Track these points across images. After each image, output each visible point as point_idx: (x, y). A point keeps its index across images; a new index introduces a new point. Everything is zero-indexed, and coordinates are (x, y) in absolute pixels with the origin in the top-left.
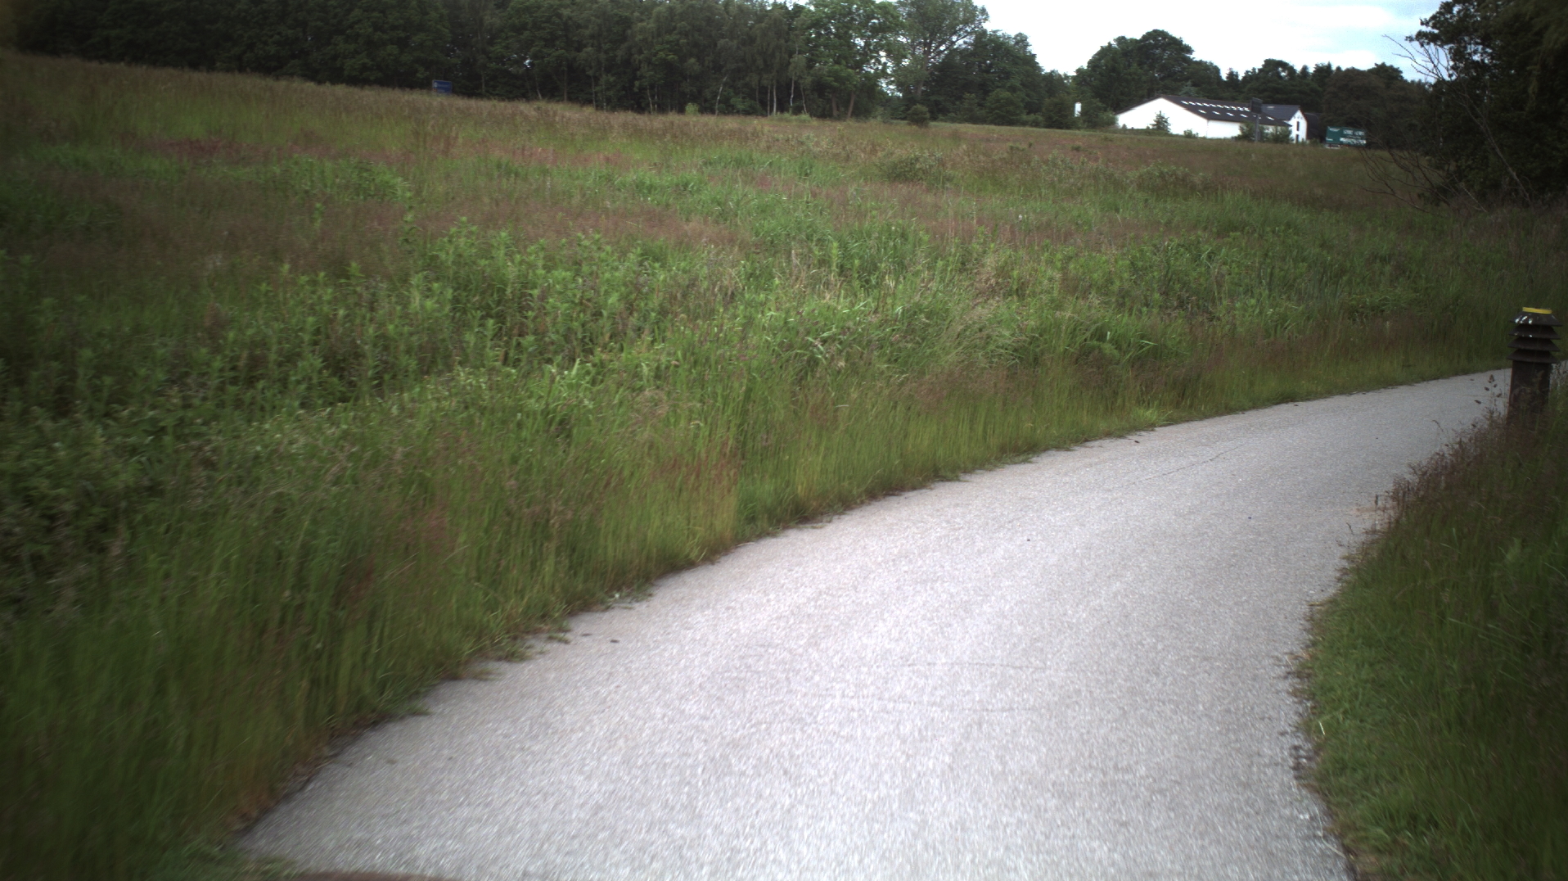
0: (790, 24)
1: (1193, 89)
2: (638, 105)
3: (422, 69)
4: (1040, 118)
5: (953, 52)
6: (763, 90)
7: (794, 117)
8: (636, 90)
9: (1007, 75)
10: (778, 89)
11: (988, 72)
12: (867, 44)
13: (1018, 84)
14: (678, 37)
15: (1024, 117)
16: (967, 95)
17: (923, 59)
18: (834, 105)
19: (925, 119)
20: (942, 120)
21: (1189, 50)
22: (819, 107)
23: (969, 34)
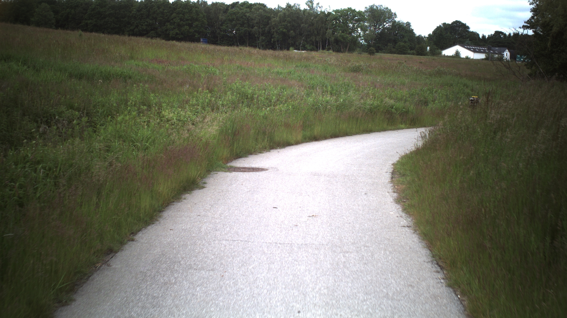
0: (326, 19)
1: (470, 42)
2: (273, 48)
3: (197, 34)
4: (415, 52)
5: (384, 29)
7: (327, 52)
8: (272, 42)
9: (403, 37)
10: (322, 42)
11: (396, 35)
12: (353, 26)
13: (407, 40)
14: (287, 23)
15: (409, 51)
16: (389, 44)
17: (373, 31)
18: (342, 48)
19: (374, 52)
20: (380, 53)
21: (468, 28)
22: (336, 48)
23: (390, 22)
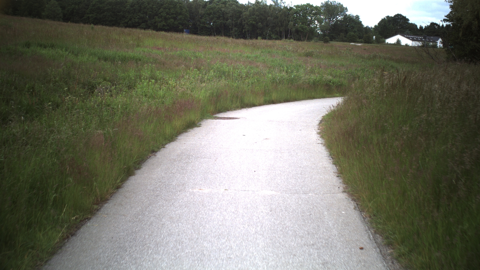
0: (288, 13)
1: (409, 32)
2: (244, 37)
3: (181, 26)
4: (363, 40)
5: (337, 21)
6: (281, 32)
7: (289, 40)
8: (243, 32)
9: (353, 28)
10: (285, 32)
11: (347, 27)
12: (312, 19)
13: (356, 30)
14: (255, 17)
15: (358, 40)
16: (341, 34)
17: (328, 23)
18: (302, 37)
19: (328, 41)
20: (334, 41)
21: (408, 20)
22: (297, 37)
23: (342, 15)
